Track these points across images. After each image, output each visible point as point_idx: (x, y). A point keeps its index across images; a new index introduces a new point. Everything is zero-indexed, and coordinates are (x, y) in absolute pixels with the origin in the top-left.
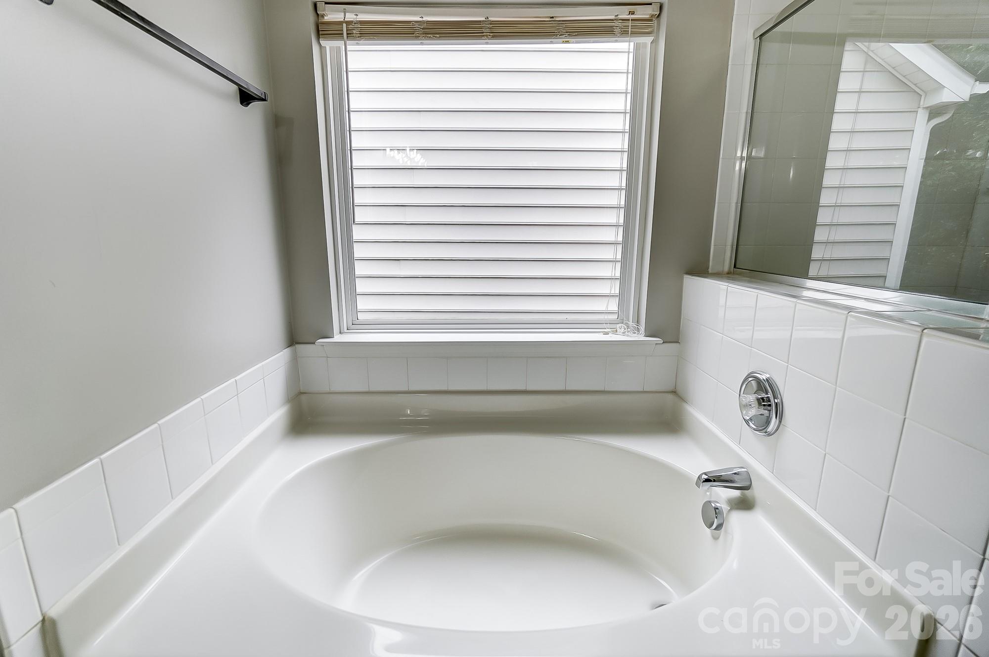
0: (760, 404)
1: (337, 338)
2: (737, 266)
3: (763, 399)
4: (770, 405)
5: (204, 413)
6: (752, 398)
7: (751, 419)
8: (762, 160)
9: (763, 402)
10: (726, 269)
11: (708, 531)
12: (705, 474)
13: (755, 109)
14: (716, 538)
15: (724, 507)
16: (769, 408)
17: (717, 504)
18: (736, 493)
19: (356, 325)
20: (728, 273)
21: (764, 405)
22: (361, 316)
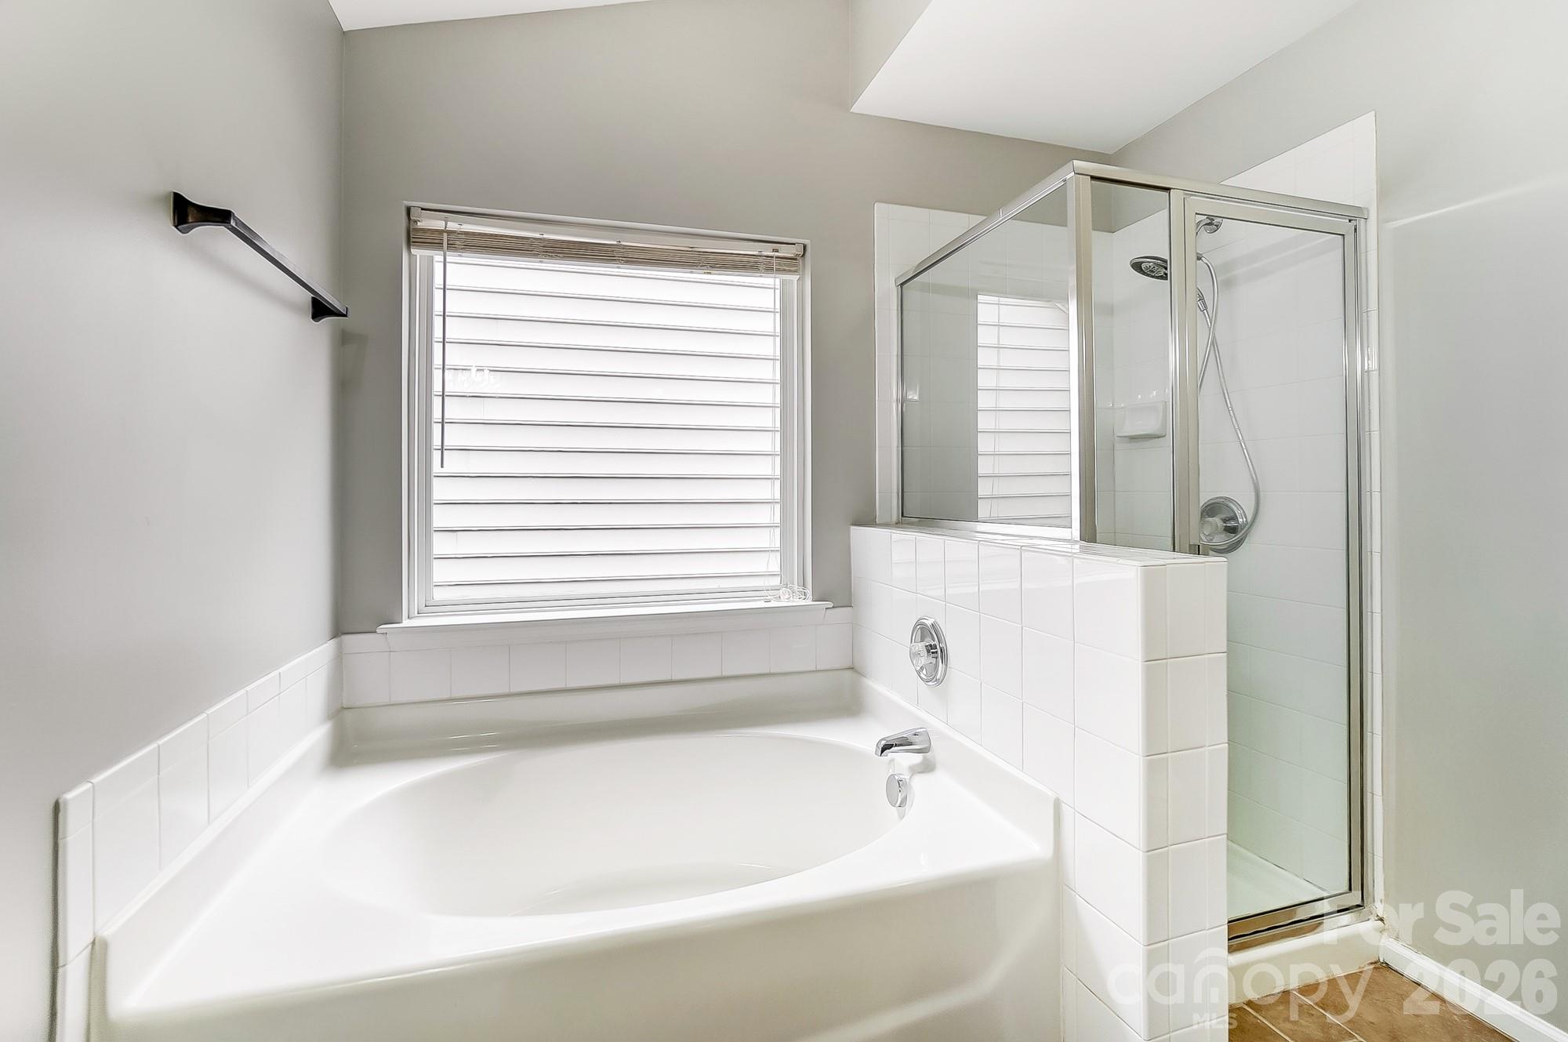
0: (928, 651)
1: (406, 623)
2: (905, 515)
3: (931, 645)
4: (936, 652)
5: (248, 710)
6: (921, 647)
7: (922, 668)
8: (916, 403)
9: (930, 649)
10: (895, 519)
11: (894, 810)
12: (882, 739)
13: (905, 351)
14: (902, 817)
15: (906, 776)
16: (935, 655)
17: (901, 776)
18: (917, 758)
19: (430, 607)
20: (897, 524)
21: (933, 653)
22: (439, 595)
